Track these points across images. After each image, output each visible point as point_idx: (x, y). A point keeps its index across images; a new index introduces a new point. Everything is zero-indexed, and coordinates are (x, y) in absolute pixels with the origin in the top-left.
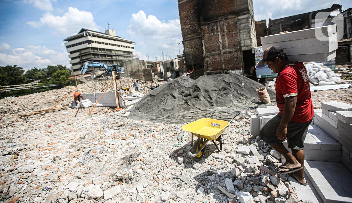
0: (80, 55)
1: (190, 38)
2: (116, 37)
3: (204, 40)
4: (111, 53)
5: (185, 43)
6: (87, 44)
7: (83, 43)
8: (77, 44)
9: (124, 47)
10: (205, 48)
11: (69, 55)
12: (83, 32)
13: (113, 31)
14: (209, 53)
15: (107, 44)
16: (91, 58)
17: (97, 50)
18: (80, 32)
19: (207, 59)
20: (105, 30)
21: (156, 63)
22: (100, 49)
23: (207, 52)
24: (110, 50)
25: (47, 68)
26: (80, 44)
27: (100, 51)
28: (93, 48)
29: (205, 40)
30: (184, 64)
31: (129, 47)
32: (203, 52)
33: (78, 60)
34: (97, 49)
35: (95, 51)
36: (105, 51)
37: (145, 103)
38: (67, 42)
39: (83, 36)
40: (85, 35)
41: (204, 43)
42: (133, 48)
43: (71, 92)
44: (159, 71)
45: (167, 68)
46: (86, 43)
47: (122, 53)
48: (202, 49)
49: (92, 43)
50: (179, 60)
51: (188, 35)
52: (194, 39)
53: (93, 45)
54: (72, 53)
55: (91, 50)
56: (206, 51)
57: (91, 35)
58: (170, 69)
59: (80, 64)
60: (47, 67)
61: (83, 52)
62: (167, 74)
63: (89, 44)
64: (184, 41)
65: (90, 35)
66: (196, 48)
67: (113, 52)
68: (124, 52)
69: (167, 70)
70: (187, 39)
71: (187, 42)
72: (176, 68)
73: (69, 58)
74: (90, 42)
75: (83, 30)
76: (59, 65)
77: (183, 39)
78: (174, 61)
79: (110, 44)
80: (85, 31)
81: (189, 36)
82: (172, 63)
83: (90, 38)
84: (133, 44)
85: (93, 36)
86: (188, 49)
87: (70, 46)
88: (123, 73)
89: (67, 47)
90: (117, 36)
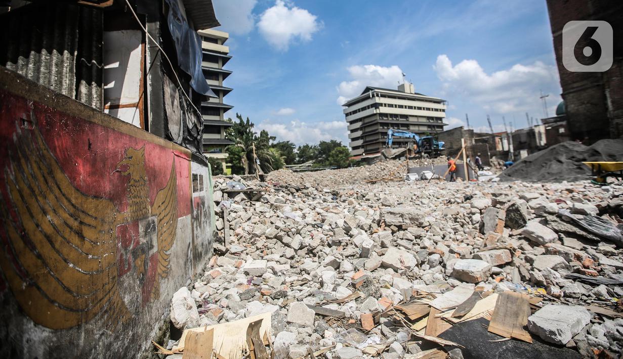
0: (362, 125)
1: (577, 87)
2: (415, 94)
3: (609, 88)
4: (408, 120)
5: (567, 96)
6: (374, 108)
7: (368, 107)
8: (359, 110)
9: (428, 109)
10: (613, 102)
11: (348, 126)
12: (369, 91)
13: (410, 86)
14: (620, 111)
15: (401, 107)
16: (377, 129)
17: (387, 117)
18: (364, 92)
19: (616, 121)
20: (399, 85)
21: (493, 136)
22: (392, 115)
23: (616, 109)
24: (406, 117)
25: (320, 145)
26: (364, 109)
27: (391, 119)
28: (381, 115)
29: (612, 88)
30: (559, 135)
31: (436, 110)
32: (607, 109)
33: (359, 133)
34: (386, 115)
35: (384, 118)
36: (398, 119)
37: (519, 170)
38: (347, 107)
39: (368, 98)
40: (371, 96)
41: (610, 94)
42: (444, 111)
43: (384, 169)
44: (500, 148)
45: (521, 143)
46: (372, 107)
47: (424, 121)
48: (606, 104)
49: (380, 107)
50: (548, 128)
51: (574, 82)
52: (587, 88)
53: (383, 110)
54: (352, 122)
55: (378, 118)
56: (613, 106)
57: (380, 96)
58: (527, 144)
59: (361, 139)
60: (319, 143)
61: (367, 121)
62: (519, 153)
63: (376, 109)
64: (565, 94)
65: (378, 96)
66: (592, 104)
67: (411, 120)
68: (429, 118)
69: (519, 146)
70: (572, 90)
71: (571, 95)
72: (540, 143)
73: (348, 130)
74: (376, 106)
75: (368, 89)
76: (333, 141)
77: (564, 90)
78: (536, 130)
79: (406, 107)
80: (372, 90)
81: (575, 85)
82: (531, 133)
83: (378, 100)
84: (444, 104)
85: (383, 96)
86: (573, 106)
87: (350, 114)
88: (442, 148)
89: (347, 115)
90: (417, 92)
